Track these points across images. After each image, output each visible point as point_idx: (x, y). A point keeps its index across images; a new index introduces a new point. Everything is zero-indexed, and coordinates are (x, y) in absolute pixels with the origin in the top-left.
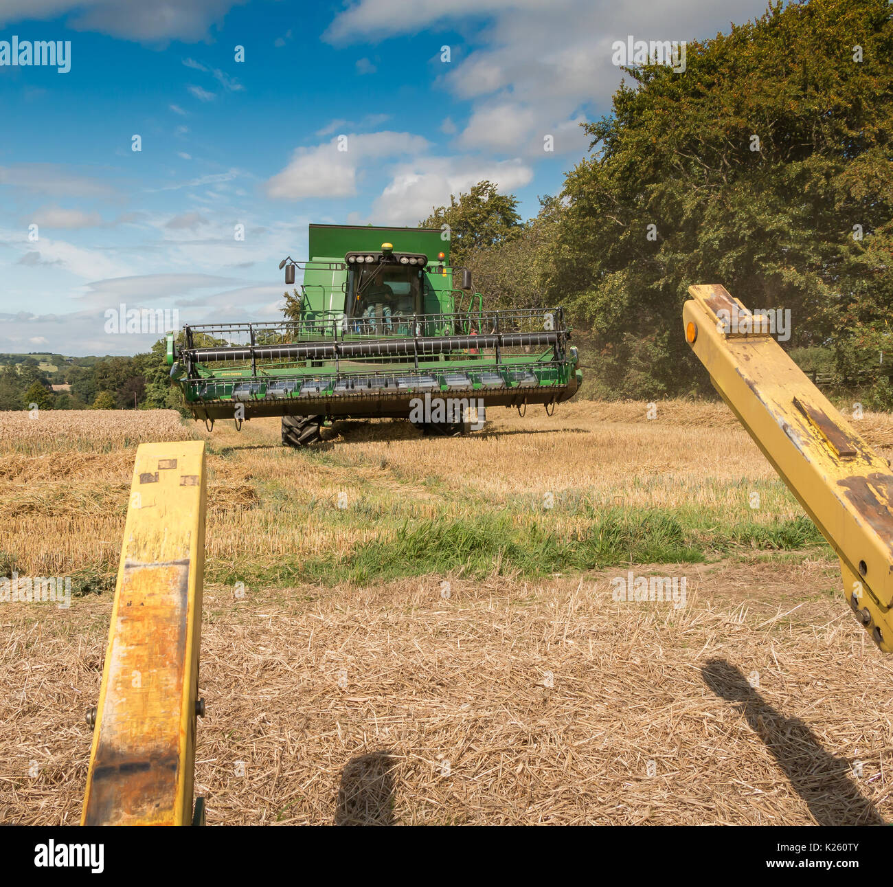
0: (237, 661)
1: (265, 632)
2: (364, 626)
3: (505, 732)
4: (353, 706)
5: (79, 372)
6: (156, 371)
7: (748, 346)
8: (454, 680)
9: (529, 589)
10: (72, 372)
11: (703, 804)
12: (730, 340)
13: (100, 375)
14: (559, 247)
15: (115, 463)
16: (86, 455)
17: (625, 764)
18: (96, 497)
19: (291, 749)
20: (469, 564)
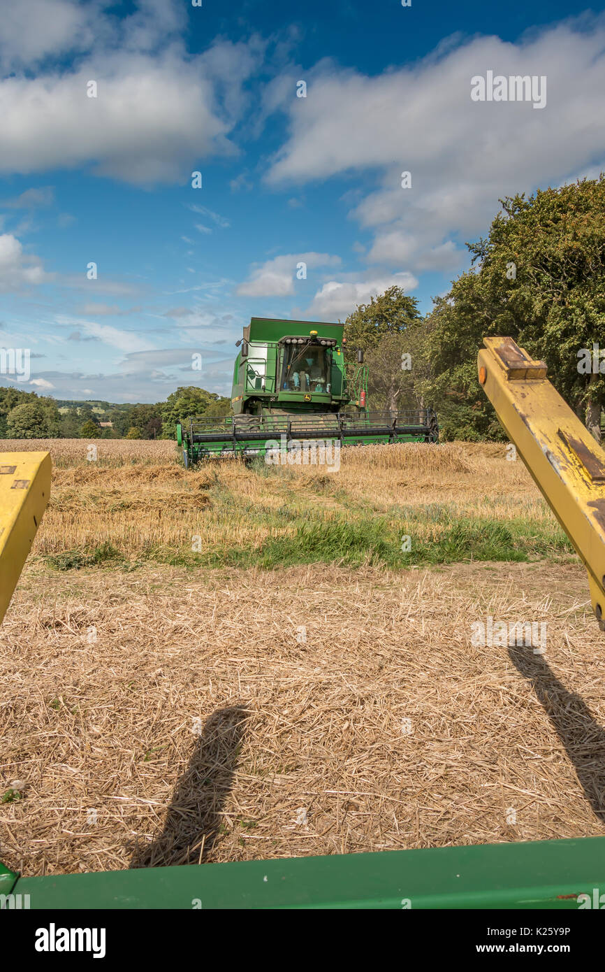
0: (155, 625)
1: (185, 603)
2: (258, 601)
3: (341, 694)
4: (233, 665)
5: (118, 414)
6: (169, 414)
7: (527, 387)
8: (315, 647)
9: (390, 577)
10: (114, 414)
11: (490, 767)
12: (512, 381)
13: (132, 416)
14: (443, 333)
15: (119, 476)
16: (101, 469)
17: (431, 727)
18: (94, 498)
19: (172, 699)
20: (347, 557)
